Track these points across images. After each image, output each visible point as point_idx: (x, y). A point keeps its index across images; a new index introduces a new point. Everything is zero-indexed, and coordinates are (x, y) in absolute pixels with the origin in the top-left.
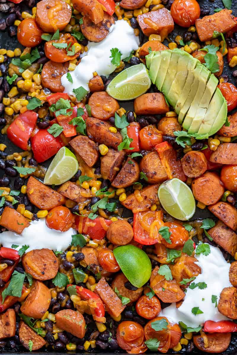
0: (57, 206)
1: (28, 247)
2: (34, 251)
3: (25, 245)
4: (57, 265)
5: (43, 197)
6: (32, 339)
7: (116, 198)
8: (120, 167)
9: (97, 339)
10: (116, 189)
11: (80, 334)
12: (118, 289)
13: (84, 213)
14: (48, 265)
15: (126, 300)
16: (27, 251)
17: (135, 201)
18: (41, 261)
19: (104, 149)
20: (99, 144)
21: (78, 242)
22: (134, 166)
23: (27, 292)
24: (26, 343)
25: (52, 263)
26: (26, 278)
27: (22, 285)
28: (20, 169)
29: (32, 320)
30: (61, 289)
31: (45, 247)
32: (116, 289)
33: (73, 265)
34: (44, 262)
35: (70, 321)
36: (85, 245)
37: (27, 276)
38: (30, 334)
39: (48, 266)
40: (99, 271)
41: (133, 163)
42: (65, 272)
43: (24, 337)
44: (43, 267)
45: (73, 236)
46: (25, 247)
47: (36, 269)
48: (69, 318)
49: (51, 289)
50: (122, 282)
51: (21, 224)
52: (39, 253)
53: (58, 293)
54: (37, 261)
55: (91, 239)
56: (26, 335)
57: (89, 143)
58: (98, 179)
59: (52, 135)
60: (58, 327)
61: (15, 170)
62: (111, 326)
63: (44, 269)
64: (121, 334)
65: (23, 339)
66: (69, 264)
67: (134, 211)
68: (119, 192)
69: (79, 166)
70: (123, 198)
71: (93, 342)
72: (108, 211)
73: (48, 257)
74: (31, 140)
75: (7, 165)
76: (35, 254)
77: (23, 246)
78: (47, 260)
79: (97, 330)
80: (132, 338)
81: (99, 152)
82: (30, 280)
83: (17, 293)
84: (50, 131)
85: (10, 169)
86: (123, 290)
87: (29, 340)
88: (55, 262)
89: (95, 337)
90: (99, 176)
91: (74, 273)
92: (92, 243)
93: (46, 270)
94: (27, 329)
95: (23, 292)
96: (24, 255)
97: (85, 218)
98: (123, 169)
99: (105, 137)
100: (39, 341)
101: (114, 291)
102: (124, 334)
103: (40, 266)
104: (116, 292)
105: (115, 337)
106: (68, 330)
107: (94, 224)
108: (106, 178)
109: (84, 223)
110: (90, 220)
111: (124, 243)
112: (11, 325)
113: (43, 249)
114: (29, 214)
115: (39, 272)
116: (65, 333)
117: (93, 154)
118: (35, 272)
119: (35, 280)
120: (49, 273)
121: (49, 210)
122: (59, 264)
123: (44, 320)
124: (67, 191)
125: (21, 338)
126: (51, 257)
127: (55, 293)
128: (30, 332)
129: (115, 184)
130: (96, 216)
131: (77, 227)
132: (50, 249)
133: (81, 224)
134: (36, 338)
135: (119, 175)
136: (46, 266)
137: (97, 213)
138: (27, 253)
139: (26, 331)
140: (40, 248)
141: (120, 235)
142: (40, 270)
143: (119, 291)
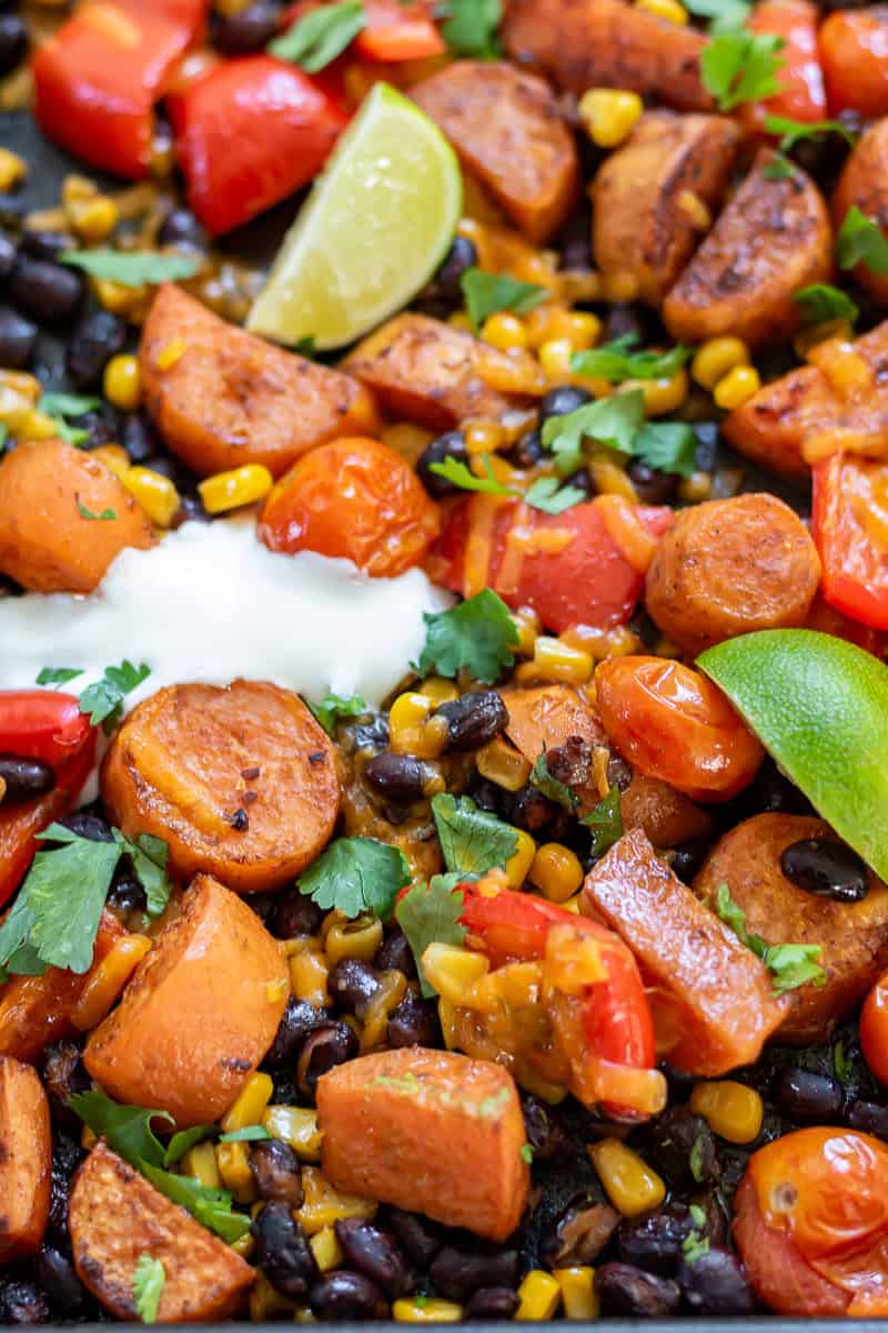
0: (328, 438)
1: (145, 671)
2: (182, 694)
3: (126, 664)
4: (330, 776)
5: (243, 388)
6: (158, 1247)
8: (716, 205)
9: (605, 1256)
10: (697, 339)
11: (491, 1199)
12: (737, 897)
13: (494, 481)
14: (273, 781)
15: (802, 961)
16: (132, 699)
17: (817, 391)
18: (225, 751)
19: (608, 110)
20: (579, 96)
21: (467, 651)
22: (797, 189)
23: (129, 947)
24: (115, 1276)
25: (298, 770)
26: (124, 868)
27: (93, 907)
28: (99, 263)
29: (157, 1124)
30: (356, 937)
31: (254, 671)
32: (723, 892)
33: (432, 774)
34: (239, 760)
35: (421, 1101)
36: (510, 669)
37: (131, 849)
38: (148, 1215)
39: (269, 784)
40: (605, 789)
41: (793, 171)
42: (383, 825)
43: (101, 1237)
44: (241, 784)
45: (429, 620)
46: (127, 675)
47: (193, 793)
49: (292, 943)
50: (763, 849)
51: (98, 515)
52: (216, 704)
53: (336, 967)
54: (199, 751)
55: (549, 630)
56: (116, 1225)
57: (521, 90)
58: (580, 306)
59: (295, 65)
60: (342, 1187)
61: (77, 271)
62: (696, 1164)
63: (249, 799)
64: (775, 1205)
65: (96, 1253)
66: (411, 767)
67: (813, 449)
68: (713, 355)
69: (467, 211)
70: (739, 386)
71: (579, 1276)
72: (647, 466)
73: (269, 731)
76: (184, 714)
77: (111, 671)
78: (265, 753)
79: (606, 1198)
80: (847, 1225)
81: (580, 135)
82: (151, 880)
83: (68, 950)
84: (287, 48)
85: (47, 274)
86: (769, 904)
87: (136, 1252)
88: (316, 761)
89: (592, 1244)
90: (584, 282)
91: (442, 827)
92: (548, 649)
93: (258, 807)
94: (127, 1179)
95: (101, 951)
96: (115, 721)
97: (506, 511)
98: (732, 209)
99: (615, 39)
100: (208, 1260)
101: (714, 909)
102: (789, 1198)
103: (223, 784)
104: (723, 911)
105: (727, 1238)
106: (412, 1191)
107: (560, 537)
108: (625, 284)
109: (499, 538)
110: (540, 517)
111: (767, 613)
112: (19, 1159)
113: (239, 684)
114: (155, 485)
115: (215, 811)
116: (384, 1216)
117: (547, 150)
118: (187, 812)
119: (182, 876)
120: (276, 822)
121: (280, 467)
122: (347, 782)
123: (238, 1130)
124: (393, 355)
125: (86, 1247)
126: (293, 730)
127: (314, 968)
128: (144, 1198)
129: (687, 303)
130: (571, 496)
131: (457, 571)
132: (282, 684)
133: (479, 546)
134: (183, 1240)
135: (708, 248)
136: (259, 784)
137: (581, 478)
138: (137, 708)
139: (116, 1193)
140: (221, 674)
141: (738, 560)
142: (222, 801)
143: (744, 907)
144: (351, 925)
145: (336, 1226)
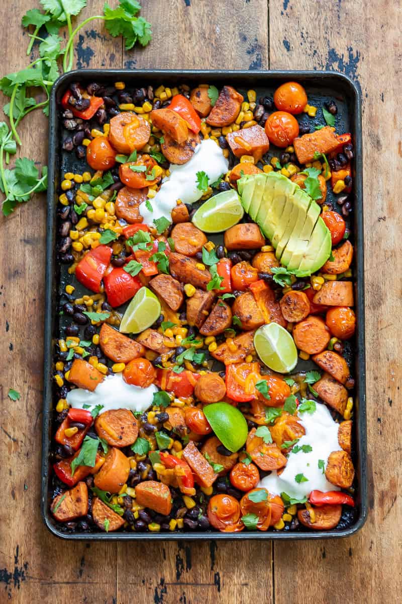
0: (136, 358)
1: (103, 407)
2: (110, 412)
3: (99, 405)
4: (137, 428)
5: (119, 347)
6: (108, 517)
7: (204, 349)
8: (210, 310)
9: (185, 517)
10: (204, 337)
11: (165, 510)
12: (209, 454)
13: (168, 366)
14: (126, 429)
15: (219, 467)
16: (101, 412)
17: (227, 350)
18: (118, 423)
19: (190, 289)
20: (185, 284)
21: (161, 401)
22: (225, 309)
23: (102, 460)
24: (101, 522)
25: (131, 427)
26: (100, 445)
27: (95, 453)
28: (90, 314)
29: (107, 494)
30: (141, 458)
31: (123, 407)
32: (206, 454)
33: (155, 428)
34: (120, 425)
35: (153, 493)
36: (170, 404)
37: (101, 441)
38: (106, 511)
40: (186, 434)
41: (225, 305)
42: (146, 436)
43: (98, 515)
44: (121, 430)
45: (154, 394)
46: (99, 407)
47: (113, 432)
48: (151, 491)
49: (130, 458)
51: (94, 379)
52: (116, 413)
53: (138, 463)
54: (113, 423)
55: (177, 397)
56: (101, 513)
57: (173, 282)
58: (184, 326)
59: (129, 273)
60: (139, 503)
61: (85, 315)
62: (201, 501)
63: (122, 433)
64: (214, 510)
65: (97, 518)
66: (152, 427)
67: (226, 363)
68: (208, 340)
69: (162, 310)
70: (213, 347)
71: (181, 520)
72: (195, 363)
73: (126, 418)
74: (105, 280)
75: (77, 310)
76: (110, 415)
77: (97, 406)
78: (125, 423)
79: (185, 506)
80: (226, 514)
81: (184, 293)
82: (105, 447)
83: (91, 463)
84: (127, 268)
85: (79, 315)
86: (214, 456)
87: (104, 518)
88: (134, 425)
89: (183, 515)
90: (185, 322)
91: (157, 438)
92: (177, 401)
93: (124, 434)
94: (102, 505)
95: (96, 462)
96: (98, 416)
97: (169, 372)
98: (213, 312)
99: (191, 275)
100: (117, 520)
101: (205, 457)
102: (216, 509)
103: (117, 430)
105: (205, 513)
106: (152, 506)
107: (179, 379)
108: (192, 324)
109: (168, 378)
110: (175, 374)
111: (216, 400)
112: (83, 501)
113: (120, 409)
114: (103, 367)
115: (116, 436)
116: (146, 510)
117: (178, 296)
118: (111, 436)
119: (110, 447)
120: (127, 437)
121: (127, 363)
122: (139, 428)
123: (122, 495)
124: (148, 340)
125: (95, 517)
126: (130, 418)
127: (134, 462)
128: (105, 508)
129: (204, 331)
130: (182, 369)
131: (160, 383)
132: (128, 409)
133: (164, 379)
134: (113, 516)
135: (208, 320)
136: (124, 430)
137: (183, 365)
138: (101, 414)
139: (101, 507)
140: (117, 408)
141: (211, 390)
142: (117, 433)
143: (210, 456)
144: (141, 456)
145: (138, 511)
